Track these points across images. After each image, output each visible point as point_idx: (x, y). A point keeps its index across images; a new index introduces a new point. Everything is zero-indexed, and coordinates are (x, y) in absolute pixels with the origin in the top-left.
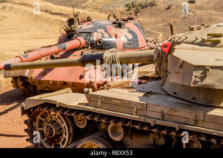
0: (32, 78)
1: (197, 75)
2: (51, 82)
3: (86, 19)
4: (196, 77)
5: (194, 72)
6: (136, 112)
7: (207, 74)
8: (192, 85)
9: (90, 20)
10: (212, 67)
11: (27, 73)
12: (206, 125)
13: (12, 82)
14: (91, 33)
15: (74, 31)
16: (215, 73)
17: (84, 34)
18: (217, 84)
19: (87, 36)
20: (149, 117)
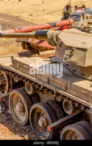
0: (33, 44)
1: (67, 53)
2: (44, 48)
3: (82, 6)
4: (67, 54)
5: (66, 51)
6: (35, 76)
7: (73, 53)
8: (63, 61)
9: (84, 7)
10: (77, 49)
11: (30, 40)
12: (72, 92)
13: (22, 45)
14: (79, 16)
15: (69, 14)
16: (78, 53)
17: (75, 16)
18: (79, 61)
19: (76, 18)
20: (42, 81)
